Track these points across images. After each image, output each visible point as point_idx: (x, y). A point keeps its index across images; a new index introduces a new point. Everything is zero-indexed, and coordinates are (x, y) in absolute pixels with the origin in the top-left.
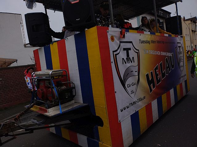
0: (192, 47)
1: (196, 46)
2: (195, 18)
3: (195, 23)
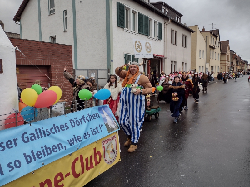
0: (207, 69)
1: (212, 67)
2: (218, 31)
3: (216, 37)
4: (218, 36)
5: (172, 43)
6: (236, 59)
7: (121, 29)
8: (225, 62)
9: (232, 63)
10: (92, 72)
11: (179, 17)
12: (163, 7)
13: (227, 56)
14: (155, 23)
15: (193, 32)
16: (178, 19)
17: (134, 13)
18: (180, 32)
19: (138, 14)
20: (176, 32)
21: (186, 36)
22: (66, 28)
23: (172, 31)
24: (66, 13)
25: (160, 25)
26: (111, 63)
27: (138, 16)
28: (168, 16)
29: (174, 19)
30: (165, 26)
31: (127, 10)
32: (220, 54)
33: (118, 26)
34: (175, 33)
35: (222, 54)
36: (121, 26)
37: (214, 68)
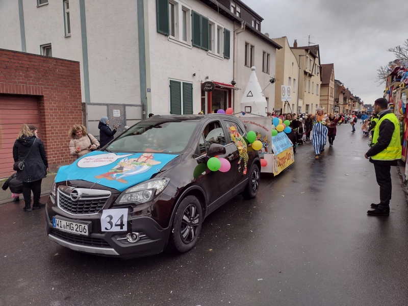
0: (299, 108)
2: (316, 48)
3: (314, 57)
4: (317, 55)
5: (246, 64)
6: (344, 94)
7: (163, 37)
8: (326, 98)
9: (337, 100)
10: (115, 109)
11: (257, 22)
12: (232, 4)
13: (330, 88)
14: (218, 29)
15: (279, 48)
16: (255, 26)
17: (185, 10)
18: (260, 48)
19: (191, 14)
20: (252, 47)
21: (268, 55)
22: (69, 32)
23: (247, 44)
24: (68, 4)
25: (227, 33)
26: (148, 93)
27: (191, 17)
28: (240, 19)
29: (249, 25)
30: (236, 36)
31: (173, 6)
32: (320, 86)
33: (158, 32)
34: (251, 49)
35: (322, 86)
36: (162, 32)
37: (310, 107)
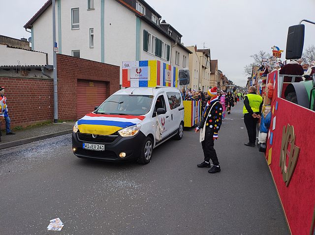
2: (209, 51)
3: (208, 57)
5: (175, 63)
6: (223, 79)
8: (213, 82)
9: (219, 83)
11: (179, 38)
12: (169, 30)
14: (165, 44)
15: (191, 53)
17: (153, 37)
18: (182, 53)
19: (155, 39)
21: (185, 57)
23: (176, 52)
24: (93, 31)
28: (175, 40)
30: (172, 48)
34: (178, 55)
35: (211, 74)
36: (145, 50)
37: (204, 87)
